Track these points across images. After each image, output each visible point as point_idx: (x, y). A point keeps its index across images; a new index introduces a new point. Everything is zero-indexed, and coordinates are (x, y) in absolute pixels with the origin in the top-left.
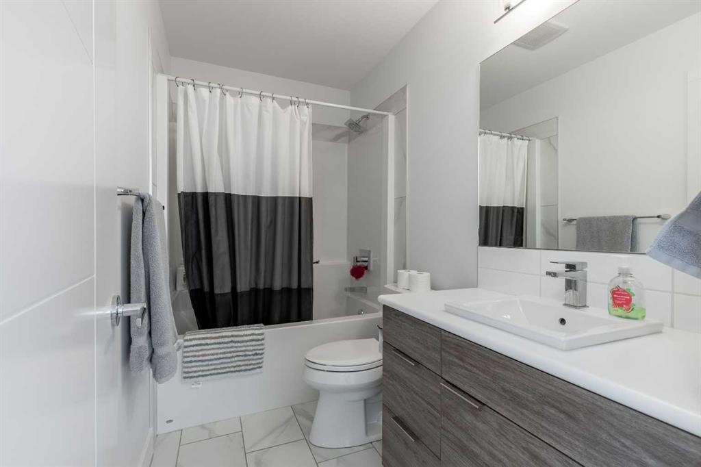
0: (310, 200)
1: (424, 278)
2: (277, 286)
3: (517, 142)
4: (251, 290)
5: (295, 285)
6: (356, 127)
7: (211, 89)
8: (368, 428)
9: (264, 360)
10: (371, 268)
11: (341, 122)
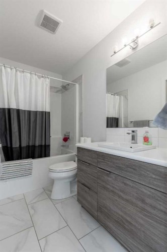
0: (49, 112)
1: (89, 140)
2: (37, 144)
3: (117, 97)
4: (27, 146)
5: (43, 144)
6: (65, 88)
7: (11, 69)
8: (71, 192)
9: (33, 172)
10: (70, 138)
11: (59, 86)
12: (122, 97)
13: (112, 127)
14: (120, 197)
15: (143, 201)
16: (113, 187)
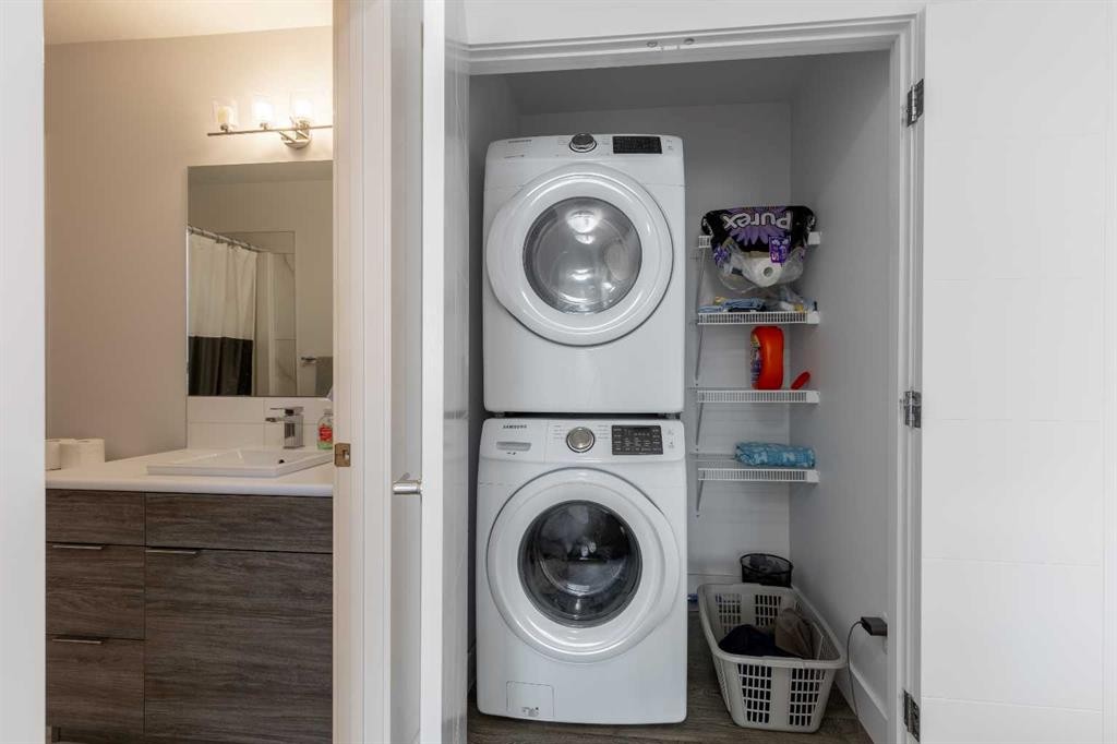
1: (95, 446)
3: (242, 252)
12: (270, 256)
13: (218, 393)
14: (231, 611)
15: (296, 593)
16: (210, 592)
